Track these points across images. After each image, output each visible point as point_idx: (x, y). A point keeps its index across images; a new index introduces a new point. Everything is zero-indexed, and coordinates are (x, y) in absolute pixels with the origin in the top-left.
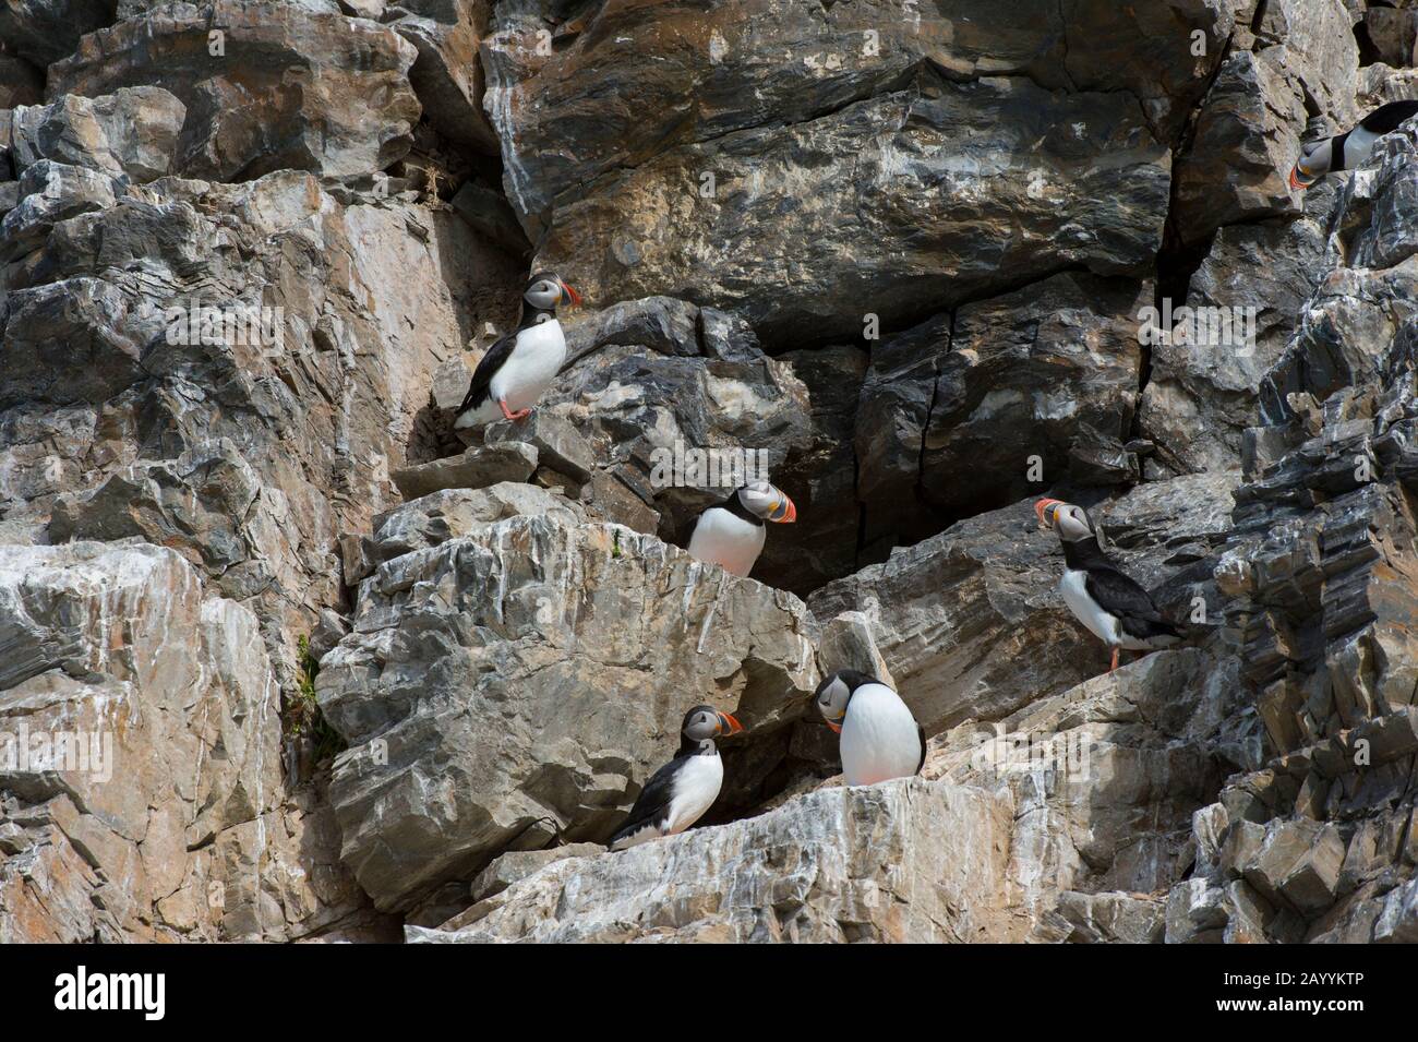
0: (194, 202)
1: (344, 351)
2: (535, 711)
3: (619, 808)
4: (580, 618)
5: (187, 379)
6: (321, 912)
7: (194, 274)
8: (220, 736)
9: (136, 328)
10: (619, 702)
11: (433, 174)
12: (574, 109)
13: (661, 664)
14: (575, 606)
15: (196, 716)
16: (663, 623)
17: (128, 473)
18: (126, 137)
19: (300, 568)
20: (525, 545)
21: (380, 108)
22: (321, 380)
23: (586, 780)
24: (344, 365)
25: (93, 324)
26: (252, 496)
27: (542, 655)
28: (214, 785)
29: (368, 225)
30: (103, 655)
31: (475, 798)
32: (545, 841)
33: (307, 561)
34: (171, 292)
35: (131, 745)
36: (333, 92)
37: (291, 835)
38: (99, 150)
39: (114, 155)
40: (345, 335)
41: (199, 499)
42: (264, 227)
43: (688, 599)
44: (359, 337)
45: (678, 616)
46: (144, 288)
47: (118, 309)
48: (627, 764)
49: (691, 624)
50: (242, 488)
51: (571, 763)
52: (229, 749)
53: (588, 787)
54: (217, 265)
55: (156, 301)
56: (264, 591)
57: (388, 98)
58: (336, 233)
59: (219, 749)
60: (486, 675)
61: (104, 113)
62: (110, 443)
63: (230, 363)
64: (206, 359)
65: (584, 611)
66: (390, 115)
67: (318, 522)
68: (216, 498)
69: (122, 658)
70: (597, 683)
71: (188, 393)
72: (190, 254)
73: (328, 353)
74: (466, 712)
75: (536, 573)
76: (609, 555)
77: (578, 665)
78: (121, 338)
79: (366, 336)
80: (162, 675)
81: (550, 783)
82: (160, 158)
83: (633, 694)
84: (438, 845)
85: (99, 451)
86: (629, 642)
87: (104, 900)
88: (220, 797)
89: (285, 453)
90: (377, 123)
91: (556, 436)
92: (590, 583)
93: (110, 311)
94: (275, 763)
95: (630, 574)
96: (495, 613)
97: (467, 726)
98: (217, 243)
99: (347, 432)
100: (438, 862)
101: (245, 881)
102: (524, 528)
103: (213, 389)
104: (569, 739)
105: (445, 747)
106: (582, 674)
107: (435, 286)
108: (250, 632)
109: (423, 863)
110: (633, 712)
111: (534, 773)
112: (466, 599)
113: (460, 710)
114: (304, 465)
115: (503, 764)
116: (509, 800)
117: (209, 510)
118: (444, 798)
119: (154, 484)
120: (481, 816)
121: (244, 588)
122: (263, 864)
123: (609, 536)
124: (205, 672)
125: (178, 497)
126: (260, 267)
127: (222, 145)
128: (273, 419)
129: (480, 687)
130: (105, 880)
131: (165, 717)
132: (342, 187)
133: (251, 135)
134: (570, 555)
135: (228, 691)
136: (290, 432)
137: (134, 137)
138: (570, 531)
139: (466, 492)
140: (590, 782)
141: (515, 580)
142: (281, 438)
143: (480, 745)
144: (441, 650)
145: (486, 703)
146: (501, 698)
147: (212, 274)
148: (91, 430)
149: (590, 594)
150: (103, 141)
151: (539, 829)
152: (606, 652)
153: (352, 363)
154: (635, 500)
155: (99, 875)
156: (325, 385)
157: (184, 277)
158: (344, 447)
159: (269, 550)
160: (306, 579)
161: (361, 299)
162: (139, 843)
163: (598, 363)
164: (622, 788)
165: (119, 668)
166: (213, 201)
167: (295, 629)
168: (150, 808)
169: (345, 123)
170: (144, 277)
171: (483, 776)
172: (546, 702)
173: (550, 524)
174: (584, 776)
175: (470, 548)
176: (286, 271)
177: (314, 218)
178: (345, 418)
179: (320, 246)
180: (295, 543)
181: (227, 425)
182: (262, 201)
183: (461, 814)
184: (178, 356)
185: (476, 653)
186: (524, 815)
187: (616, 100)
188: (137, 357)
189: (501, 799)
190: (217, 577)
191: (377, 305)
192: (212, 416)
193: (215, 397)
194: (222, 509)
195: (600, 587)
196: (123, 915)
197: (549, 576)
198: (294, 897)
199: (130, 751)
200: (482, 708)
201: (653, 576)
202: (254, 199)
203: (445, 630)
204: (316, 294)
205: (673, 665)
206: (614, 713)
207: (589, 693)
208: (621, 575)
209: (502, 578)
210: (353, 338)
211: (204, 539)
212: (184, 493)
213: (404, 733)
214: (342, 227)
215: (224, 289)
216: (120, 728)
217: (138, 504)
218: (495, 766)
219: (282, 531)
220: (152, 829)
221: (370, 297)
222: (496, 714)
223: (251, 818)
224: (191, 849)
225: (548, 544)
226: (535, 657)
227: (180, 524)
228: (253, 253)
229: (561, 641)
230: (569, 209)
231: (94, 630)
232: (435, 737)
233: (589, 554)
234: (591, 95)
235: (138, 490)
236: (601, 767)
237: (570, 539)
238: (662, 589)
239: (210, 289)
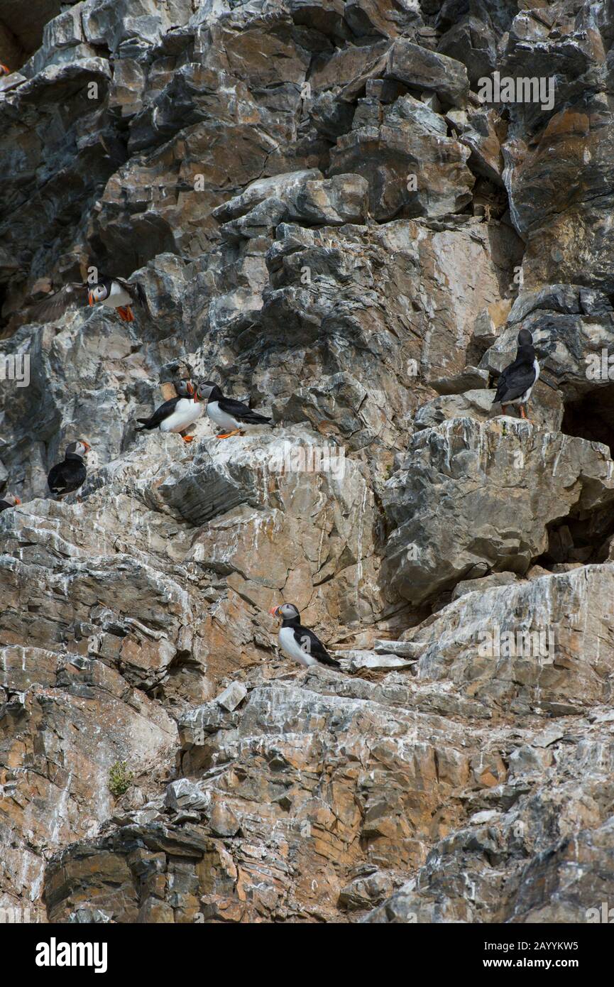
0: (361, 237)
1: (428, 310)
2: (469, 512)
3: (519, 554)
4: (489, 466)
5: (341, 336)
6: (389, 607)
7: (346, 281)
8: (334, 524)
9: (318, 310)
10: (512, 505)
11: (488, 208)
12: (533, 183)
13: (533, 485)
14: (485, 461)
15: (318, 519)
16: (532, 464)
17: (299, 392)
18: (338, 200)
19: (393, 428)
20: (460, 432)
21: (455, 180)
22: (412, 328)
23: (499, 543)
24: (428, 317)
25: (296, 311)
26: (362, 398)
27: (470, 486)
28: (331, 550)
29: (447, 241)
30: (266, 496)
31: (442, 557)
32: (484, 573)
33: (398, 424)
34: (336, 291)
35: (276, 541)
36: (430, 175)
37: (376, 569)
38: (326, 207)
39: (334, 209)
40: (429, 302)
41: (336, 401)
42: (392, 248)
43: (544, 452)
44: (437, 302)
45: (540, 460)
46: (321, 290)
47: (308, 302)
48: (519, 534)
49: (547, 463)
50: (356, 395)
51: (490, 536)
52: (340, 531)
53: (500, 546)
54: (357, 276)
55: (328, 296)
56: (370, 444)
57: (458, 175)
58: (426, 250)
59: (334, 532)
60: (444, 498)
61: (327, 188)
62: (311, 366)
63: (358, 328)
64: (348, 326)
65: (490, 463)
66: (460, 183)
67: (404, 403)
68: (343, 401)
69: (275, 496)
70: (499, 497)
71: (341, 343)
72: (343, 272)
73: (418, 313)
74: (435, 515)
75: (466, 446)
76: (501, 434)
77: (489, 489)
78: (310, 316)
79: (442, 300)
80: (297, 502)
81: (479, 546)
82: (355, 209)
83: (519, 500)
84: (430, 579)
85: (306, 371)
86: (514, 475)
87: (258, 622)
88: (335, 556)
89: (386, 371)
90: (453, 188)
91: (499, 364)
92: (492, 449)
93: (304, 304)
94: (369, 533)
95: (512, 443)
96: (446, 467)
97: (437, 522)
98: (356, 265)
99: (427, 352)
100: (432, 587)
101: (350, 596)
102: (459, 424)
103: (352, 341)
104: (487, 525)
105: (426, 533)
106: (491, 493)
107: (487, 266)
108: (352, 471)
109: (425, 587)
110: (519, 509)
111: (471, 543)
112: (434, 460)
113: (432, 515)
114: (397, 375)
115: (456, 539)
116: (461, 555)
117: (341, 407)
118: (428, 557)
119: (313, 396)
120: (447, 565)
121: (360, 443)
122: (360, 585)
123: (500, 425)
124: (323, 497)
125: (326, 401)
126: (386, 271)
127: (387, 199)
128: (379, 355)
129: (441, 503)
130: (259, 611)
131: (299, 523)
132: (436, 222)
133: (398, 195)
134: (481, 436)
135: (339, 502)
136: (389, 360)
137: (343, 199)
138: (481, 424)
139: (452, 396)
140: (501, 543)
141: (455, 450)
142: (384, 363)
143: (443, 531)
144: (423, 486)
145: (445, 510)
146: (452, 508)
147: (355, 281)
148: (302, 360)
149: (492, 454)
150: (328, 202)
151: (477, 568)
152: (503, 481)
153: (432, 315)
154: (548, 388)
155: (256, 609)
156: (415, 330)
157: (342, 282)
158: (425, 361)
159: (374, 423)
160: (398, 433)
161: (442, 280)
162: (280, 590)
163: (532, 318)
164: (518, 545)
165: (274, 502)
166: (371, 235)
167: (386, 462)
168: (289, 569)
169: (437, 189)
170: (322, 284)
171: (446, 545)
172: (474, 509)
173: (471, 422)
174: (497, 542)
175: (435, 435)
176: (398, 272)
177: (413, 244)
178: (427, 344)
179: (417, 257)
180: (390, 416)
181: (358, 359)
182: (391, 236)
183: (438, 564)
184: (335, 325)
185: (438, 487)
186: (469, 562)
187: (548, 181)
188: (320, 325)
189: (456, 556)
190: (347, 439)
191: (451, 283)
192: (352, 354)
193: (354, 344)
194: (347, 406)
195: (498, 450)
196: (270, 627)
197: (472, 447)
198: (375, 601)
199: (276, 544)
200: (443, 513)
201: (524, 443)
202: (386, 235)
203: (424, 476)
204: (415, 282)
205: (539, 483)
206: (509, 510)
207: (496, 502)
208: (508, 444)
209: (448, 450)
210: (433, 303)
211: (339, 421)
212: (329, 399)
213: (409, 526)
214: (431, 246)
215: (361, 287)
216: (269, 534)
217: (306, 406)
218: (453, 541)
219: (383, 412)
220: (289, 581)
221: (446, 279)
222: (450, 516)
223: (355, 562)
224: (315, 585)
225: (471, 432)
226: (466, 487)
227: (327, 415)
228: (383, 263)
229: (479, 478)
230: (535, 232)
231: (260, 484)
232: (421, 528)
233: (491, 436)
234: (540, 177)
235: (305, 400)
236: (505, 536)
237: (481, 428)
238: (530, 448)
239: (352, 289)
